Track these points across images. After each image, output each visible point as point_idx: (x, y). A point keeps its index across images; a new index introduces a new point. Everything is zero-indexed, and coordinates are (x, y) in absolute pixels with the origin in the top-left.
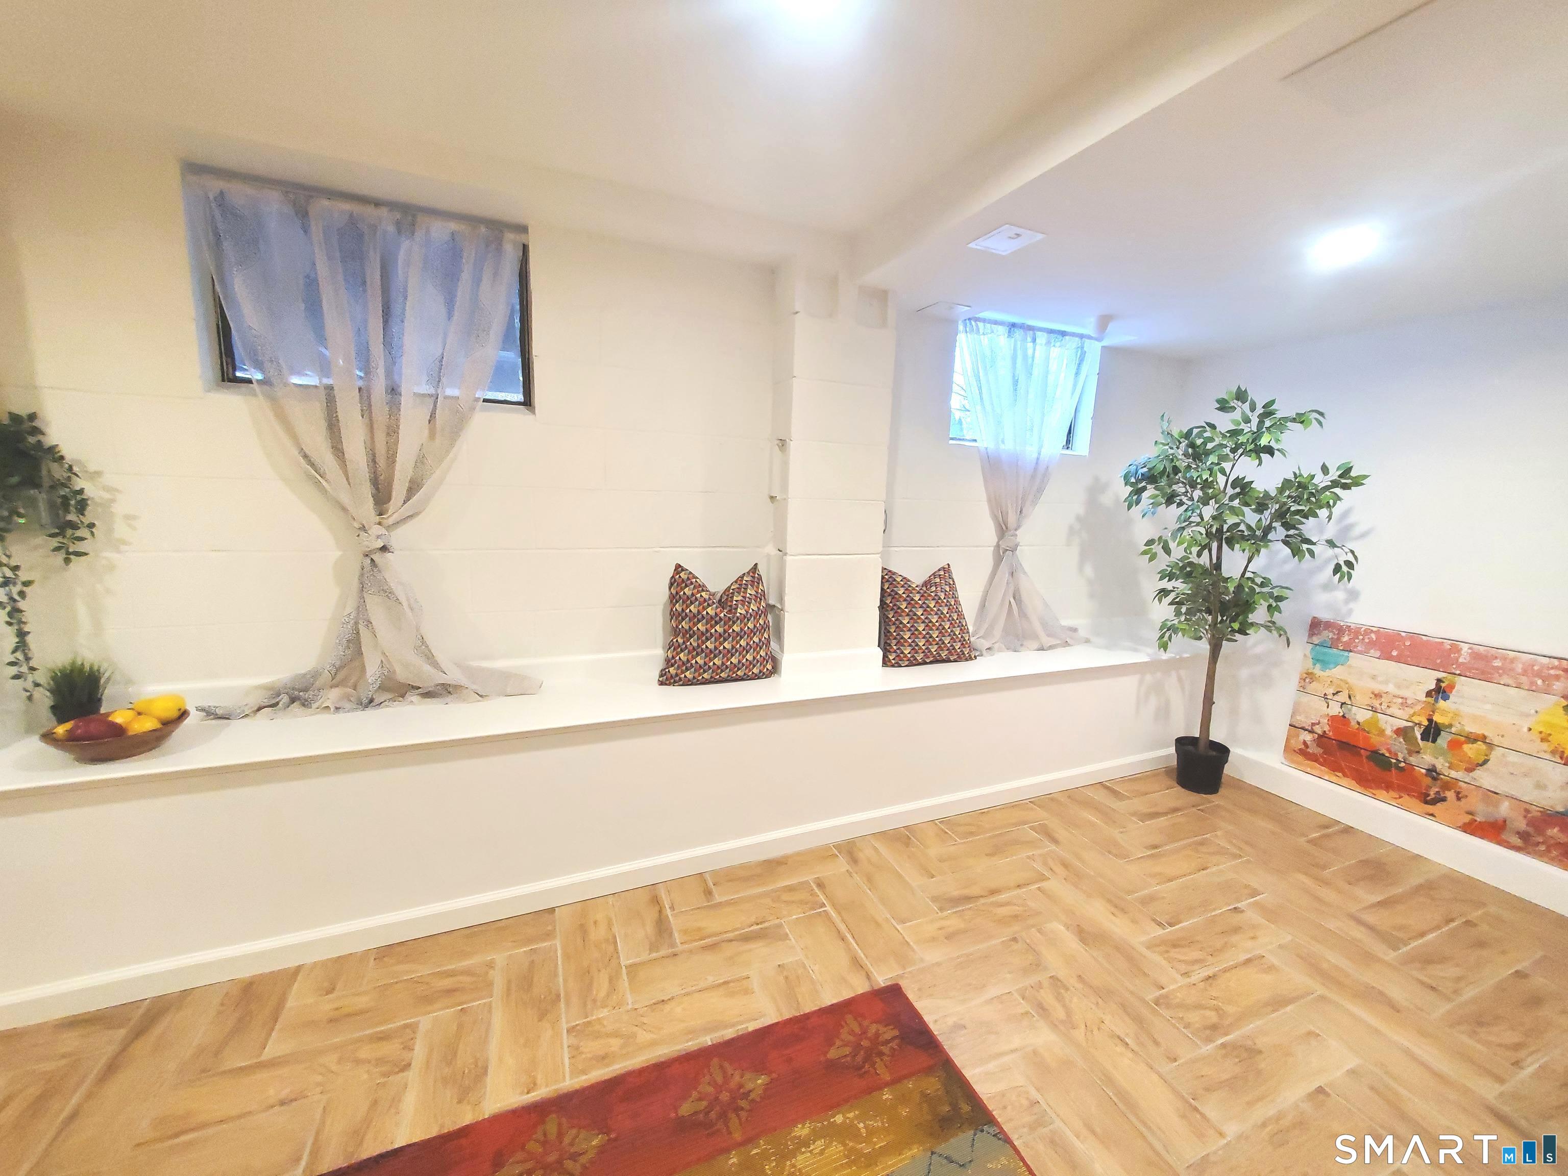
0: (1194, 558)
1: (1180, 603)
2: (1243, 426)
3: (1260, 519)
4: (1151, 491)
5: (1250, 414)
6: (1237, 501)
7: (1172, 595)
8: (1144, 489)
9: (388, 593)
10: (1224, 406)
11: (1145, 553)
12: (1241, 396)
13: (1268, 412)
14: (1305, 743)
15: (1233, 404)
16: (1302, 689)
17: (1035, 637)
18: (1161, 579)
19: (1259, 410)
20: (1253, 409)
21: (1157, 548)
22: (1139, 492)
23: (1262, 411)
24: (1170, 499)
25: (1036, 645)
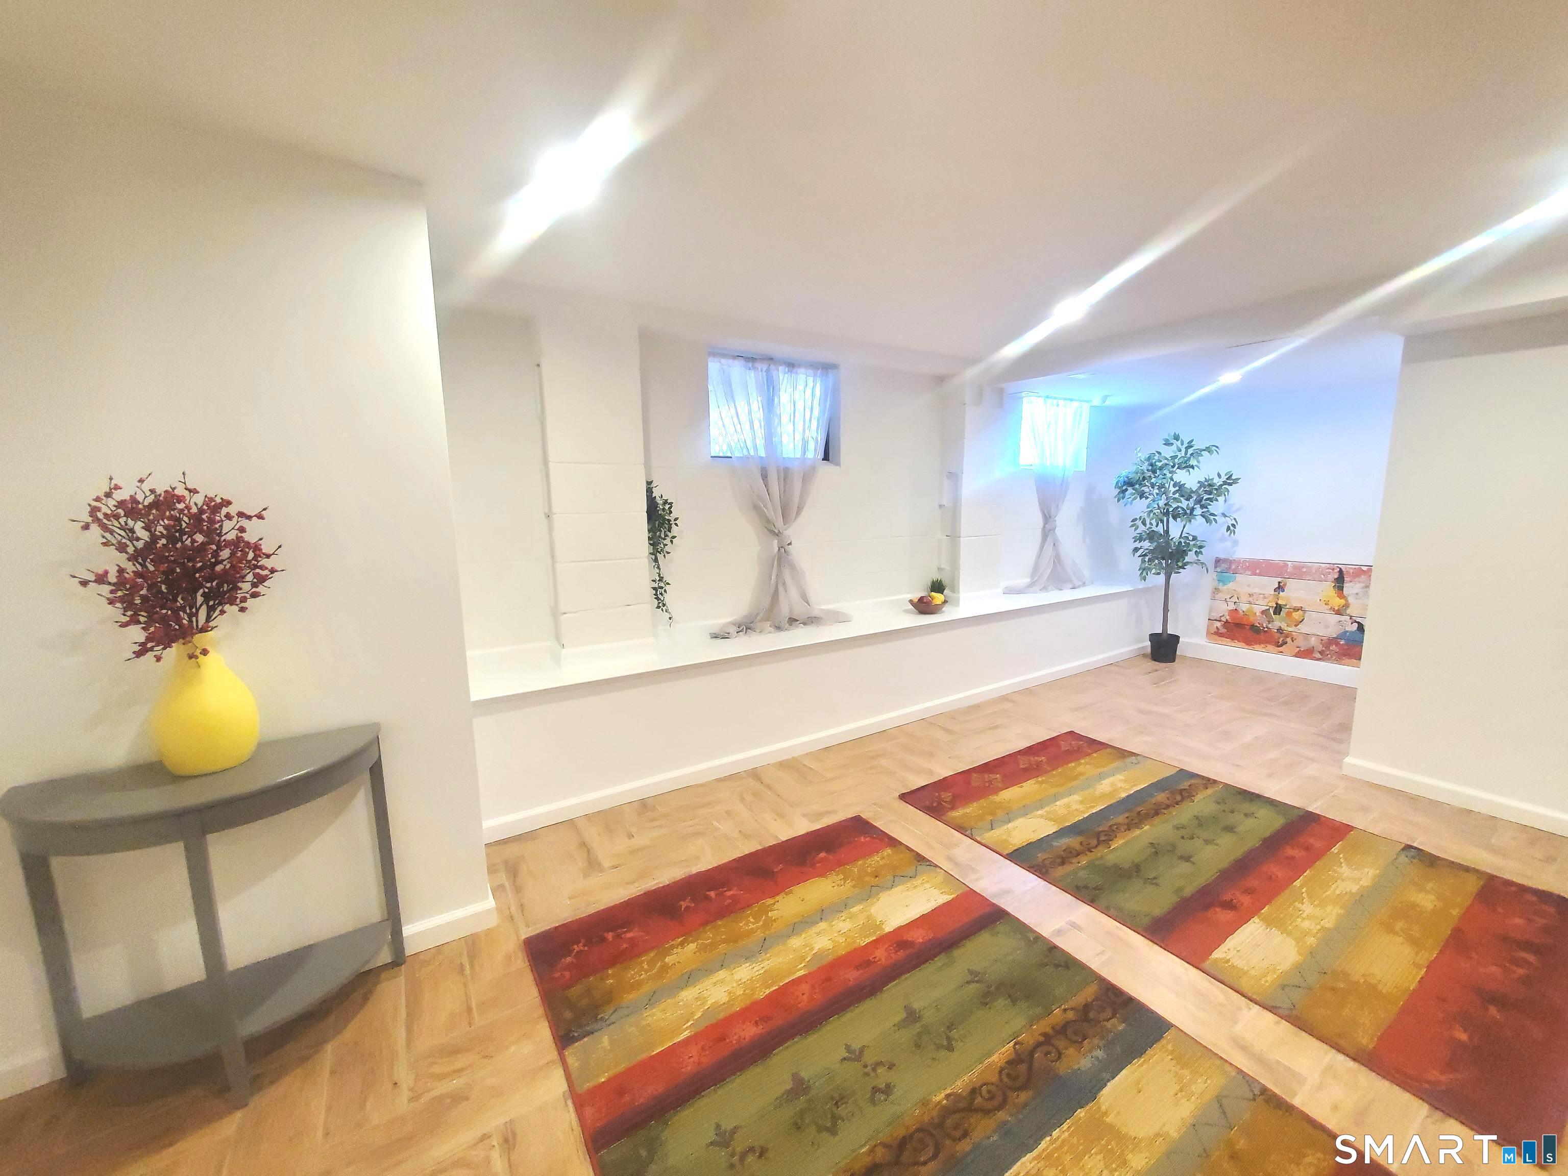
0: (1154, 528)
1: (1145, 555)
2: (1178, 453)
3: (1188, 504)
4: (1130, 490)
5: (1180, 446)
6: (1178, 494)
7: (1141, 551)
8: (1126, 490)
9: (793, 567)
10: (1168, 443)
11: (1132, 526)
12: (1177, 438)
13: (1190, 446)
14: (1217, 627)
15: (1172, 442)
16: (1213, 598)
17: (1071, 581)
18: (1135, 541)
19: (1186, 445)
20: (1182, 444)
21: (1139, 523)
22: (1124, 491)
23: (1187, 445)
24: (1142, 495)
25: (1071, 586)
